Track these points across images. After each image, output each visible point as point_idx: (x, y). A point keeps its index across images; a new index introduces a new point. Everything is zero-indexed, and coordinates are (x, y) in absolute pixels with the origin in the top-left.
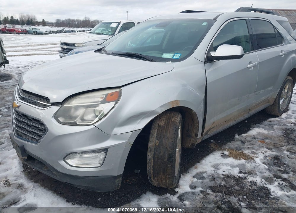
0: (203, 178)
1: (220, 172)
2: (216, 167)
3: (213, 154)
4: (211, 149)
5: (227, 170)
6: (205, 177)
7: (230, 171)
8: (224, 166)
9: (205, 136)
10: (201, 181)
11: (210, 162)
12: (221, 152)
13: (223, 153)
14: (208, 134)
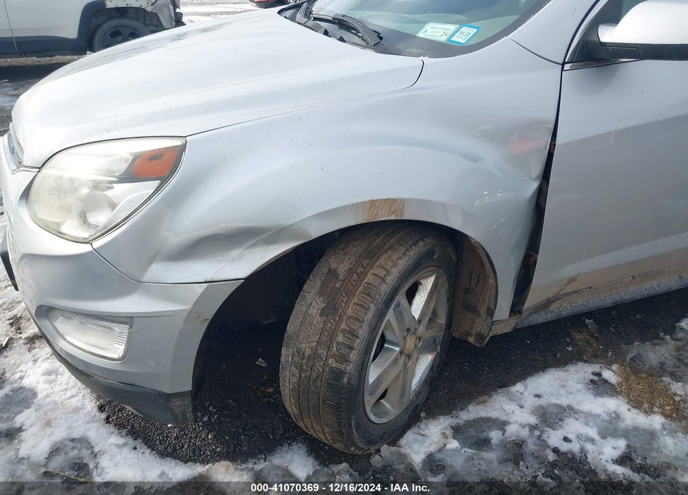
0: (484, 443)
1: (554, 438)
2: (550, 416)
3: (565, 368)
4: (570, 349)
5: (579, 437)
6: (494, 441)
7: (589, 447)
8: (577, 419)
9: (537, 316)
10: (470, 451)
11: (538, 396)
12: (596, 368)
13: (599, 375)
14: (552, 308)
